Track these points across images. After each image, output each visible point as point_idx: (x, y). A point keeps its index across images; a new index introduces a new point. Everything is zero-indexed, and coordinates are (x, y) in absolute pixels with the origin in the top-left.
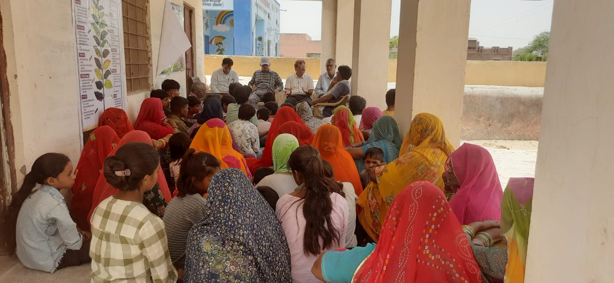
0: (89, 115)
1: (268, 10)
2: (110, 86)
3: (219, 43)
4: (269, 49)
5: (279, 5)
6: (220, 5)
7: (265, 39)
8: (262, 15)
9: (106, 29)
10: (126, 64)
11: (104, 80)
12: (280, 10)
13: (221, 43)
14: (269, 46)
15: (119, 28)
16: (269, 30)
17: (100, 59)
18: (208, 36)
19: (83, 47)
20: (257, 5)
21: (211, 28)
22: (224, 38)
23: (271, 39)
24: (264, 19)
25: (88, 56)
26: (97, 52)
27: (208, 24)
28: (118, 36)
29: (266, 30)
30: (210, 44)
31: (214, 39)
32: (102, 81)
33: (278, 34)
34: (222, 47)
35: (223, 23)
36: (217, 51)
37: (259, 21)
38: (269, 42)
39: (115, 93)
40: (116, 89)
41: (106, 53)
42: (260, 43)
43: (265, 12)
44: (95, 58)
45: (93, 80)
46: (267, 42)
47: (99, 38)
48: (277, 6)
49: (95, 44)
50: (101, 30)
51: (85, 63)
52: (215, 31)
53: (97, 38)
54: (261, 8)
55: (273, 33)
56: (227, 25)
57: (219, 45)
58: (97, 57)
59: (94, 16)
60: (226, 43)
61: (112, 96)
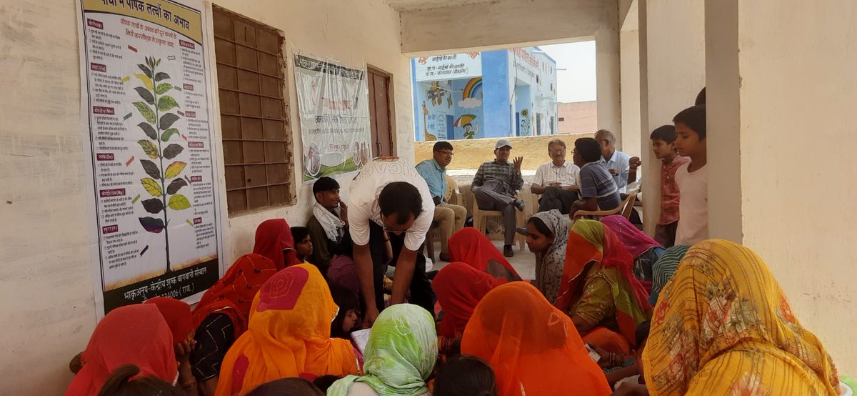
0: (124, 259)
1: (536, 72)
2: (185, 204)
3: (467, 125)
4: (538, 126)
5: (555, 62)
6: (464, 71)
7: (533, 113)
8: (525, 78)
9: (174, 111)
10: (225, 166)
11: (168, 197)
12: (556, 70)
13: (470, 124)
14: (538, 122)
15: (210, 107)
16: (540, 99)
17: (157, 162)
18: (452, 117)
19: (108, 143)
20: (516, 65)
21: (456, 105)
22: (473, 117)
23: (542, 111)
24: (529, 84)
25: (120, 157)
26: (149, 149)
27: (452, 99)
28: (207, 122)
29: (533, 99)
30: (455, 128)
31: (460, 120)
32: (161, 198)
33: (554, 104)
34: (471, 129)
35: (472, 97)
36: (465, 136)
37: (521, 89)
38: (538, 116)
39: (198, 216)
40: (199, 209)
41: (173, 151)
42: (524, 118)
43: (530, 73)
44: (143, 161)
45: (136, 199)
46: (535, 117)
47: (154, 127)
48: (553, 64)
49: (144, 136)
50: (161, 114)
51: (113, 169)
52: (462, 108)
53: (149, 127)
54: (523, 69)
55: (545, 103)
56: (477, 99)
57: (467, 126)
58: (147, 158)
59: (141, 91)
60: (477, 123)
61: (188, 221)
